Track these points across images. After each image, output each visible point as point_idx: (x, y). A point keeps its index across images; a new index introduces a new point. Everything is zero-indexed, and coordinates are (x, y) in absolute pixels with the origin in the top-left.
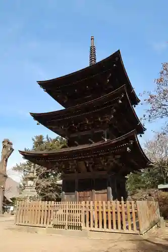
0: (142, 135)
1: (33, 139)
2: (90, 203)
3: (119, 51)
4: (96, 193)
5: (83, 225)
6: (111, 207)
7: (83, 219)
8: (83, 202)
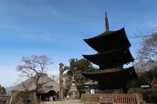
0: (133, 62)
1: (69, 61)
2: (115, 94)
3: (124, 28)
4: (116, 90)
5: (113, 103)
6: (121, 96)
7: (113, 101)
8: (113, 94)
